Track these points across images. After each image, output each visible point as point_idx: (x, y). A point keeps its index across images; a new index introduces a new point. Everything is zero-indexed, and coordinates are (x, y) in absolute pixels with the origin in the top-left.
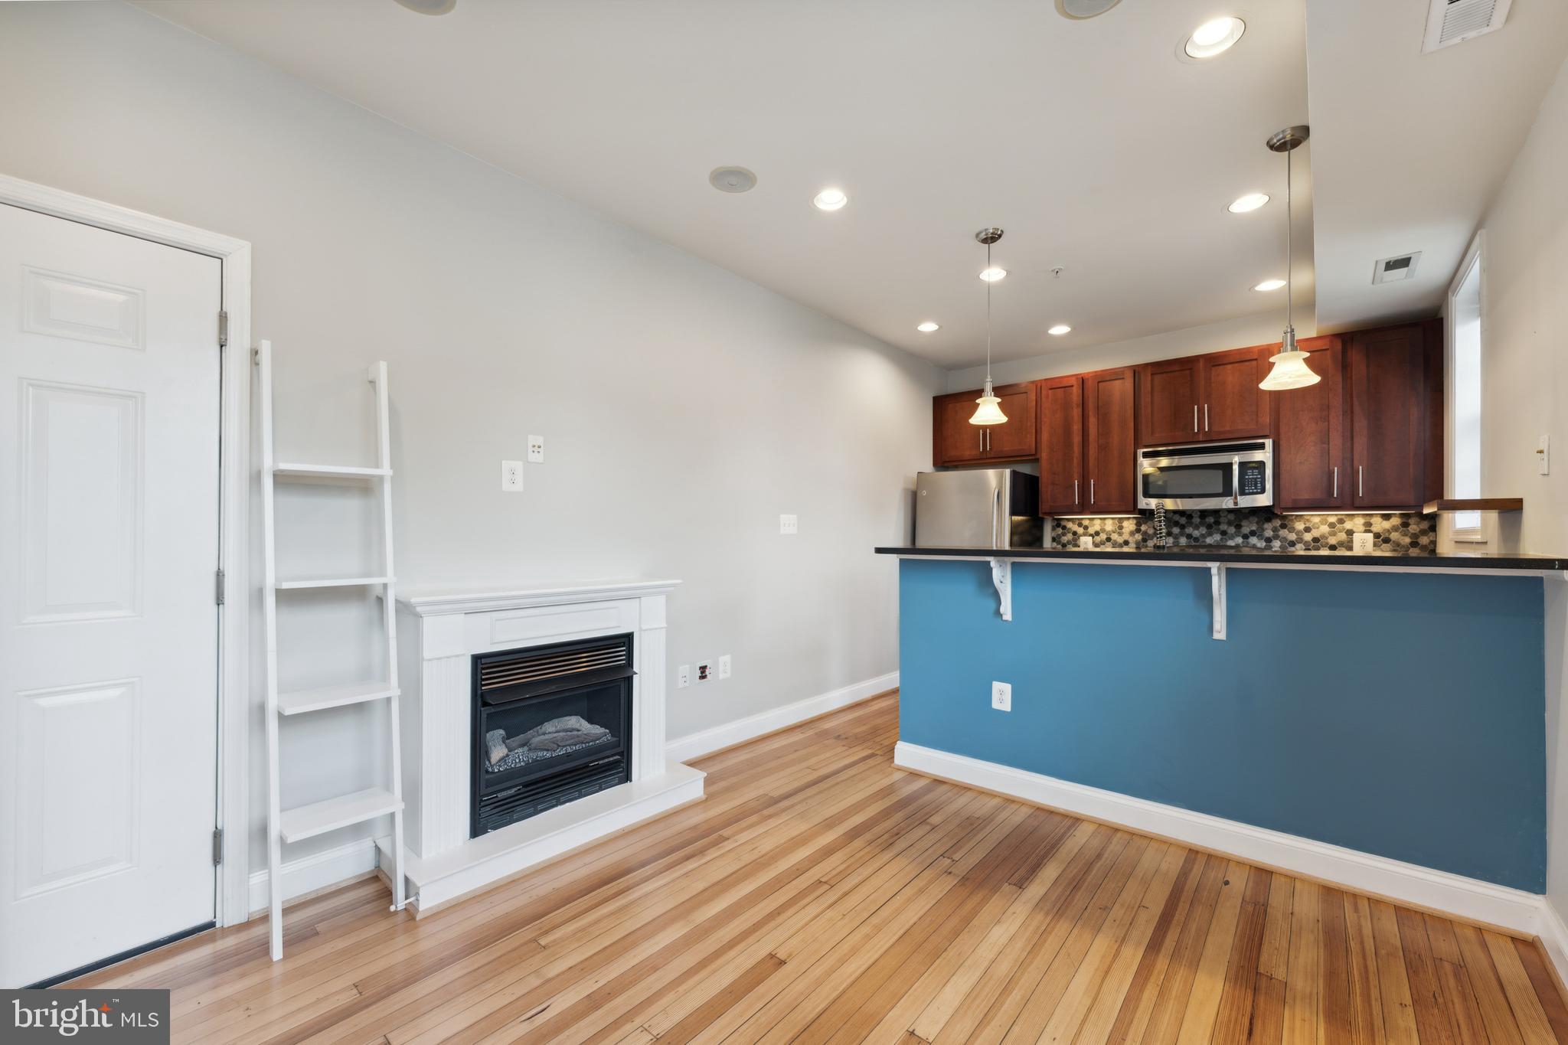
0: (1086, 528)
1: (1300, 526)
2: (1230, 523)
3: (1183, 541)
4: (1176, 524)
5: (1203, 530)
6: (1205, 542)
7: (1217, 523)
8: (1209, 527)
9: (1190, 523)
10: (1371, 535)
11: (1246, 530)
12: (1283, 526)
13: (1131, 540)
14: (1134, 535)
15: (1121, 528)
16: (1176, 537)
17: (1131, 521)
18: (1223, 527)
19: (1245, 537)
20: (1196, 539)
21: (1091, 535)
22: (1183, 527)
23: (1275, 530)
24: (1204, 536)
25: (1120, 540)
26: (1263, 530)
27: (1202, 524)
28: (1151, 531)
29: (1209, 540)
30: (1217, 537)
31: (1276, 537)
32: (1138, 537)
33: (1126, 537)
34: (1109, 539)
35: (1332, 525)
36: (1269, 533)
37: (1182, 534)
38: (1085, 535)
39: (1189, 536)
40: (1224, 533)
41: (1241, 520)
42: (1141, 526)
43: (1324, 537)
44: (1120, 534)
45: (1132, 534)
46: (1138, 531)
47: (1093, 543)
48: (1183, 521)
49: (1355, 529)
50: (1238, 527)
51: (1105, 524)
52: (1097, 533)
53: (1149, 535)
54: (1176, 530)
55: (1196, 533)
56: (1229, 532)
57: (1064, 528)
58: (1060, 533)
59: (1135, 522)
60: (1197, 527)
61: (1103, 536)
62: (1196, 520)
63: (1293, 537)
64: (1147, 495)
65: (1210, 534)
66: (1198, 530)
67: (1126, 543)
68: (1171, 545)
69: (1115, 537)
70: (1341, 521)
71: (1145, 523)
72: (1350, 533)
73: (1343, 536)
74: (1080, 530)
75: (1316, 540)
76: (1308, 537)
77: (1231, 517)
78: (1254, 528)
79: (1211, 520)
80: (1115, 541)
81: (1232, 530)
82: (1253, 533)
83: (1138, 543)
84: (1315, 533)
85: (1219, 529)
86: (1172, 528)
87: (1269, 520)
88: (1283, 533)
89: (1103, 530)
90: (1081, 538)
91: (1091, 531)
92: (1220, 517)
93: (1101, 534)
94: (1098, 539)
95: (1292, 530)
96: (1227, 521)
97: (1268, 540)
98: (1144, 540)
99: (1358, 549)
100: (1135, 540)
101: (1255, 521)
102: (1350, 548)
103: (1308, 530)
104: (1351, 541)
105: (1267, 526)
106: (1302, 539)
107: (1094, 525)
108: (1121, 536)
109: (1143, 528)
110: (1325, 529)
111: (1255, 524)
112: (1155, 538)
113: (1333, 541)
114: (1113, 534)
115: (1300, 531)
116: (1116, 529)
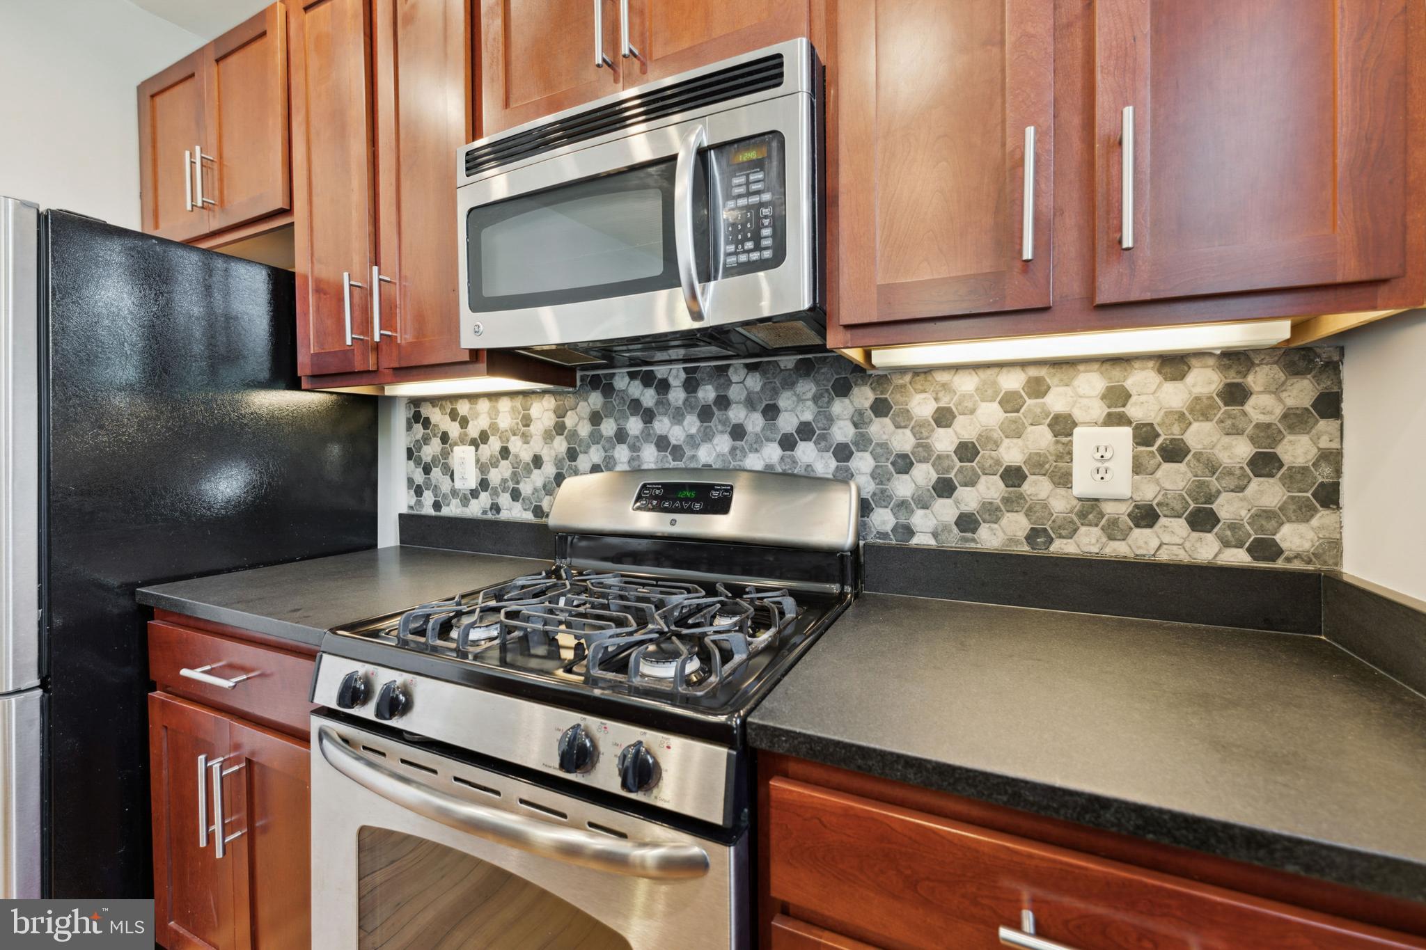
0: (464, 422)
1: (923, 406)
2: (750, 403)
3: (650, 456)
4: (636, 407)
5: (691, 424)
6: (696, 458)
7: (723, 402)
8: (705, 414)
9: (664, 405)
10: (1126, 432)
11: (787, 423)
12: (880, 408)
13: (547, 456)
14: (552, 439)
15: (527, 421)
16: (634, 448)
17: (544, 402)
18: (737, 414)
19: (788, 443)
20: (677, 452)
21: (473, 442)
22: (648, 416)
23: (859, 421)
25: (526, 454)
26: (830, 420)
27: (689, 406)
28: (584, 430)
29: (704, 454)
30: (723, 443)
31: (863, 442)
32: (560, 445)
33: (537, 445)
34: (505, 452)
36: (843, 431)
37: (647, 436)
38: (462, 440)
39: (662, 443)
40: (738, 432)
41: (775, 393)
42: (565, 415)
43: (988, 439)
44: (526, 438)
45: (548, 437)
46: (560, 428)
47: (477, 461)
48: (649, 397)
49: (1078, 415)
50: (771, 412)
51: (498, 412)
52: (484, 437)
53: (581, 441)
54: (634, 425)
55: (677, 434)
56: (749, 428)
57: (426, 423)
58: (419, 436)
59: (553, 404)
60: (678, 417)
61: (495, 444)
62: (678, 395)
63: (903, 442)
64: (480, 303)
65: (707, 437)
66: (680, 423)
67: (537, 461)
69: (515, 445)
70: (1038, 388)
71: (572, 407)
72: (1063, 426)
73: (1041, 438)
74: (454, 430)
75: (967, 451)
76: (944, 441)
78: (808, 416)
80: (516, 456)
81: (755, 422)
82: (805, 431)
83: (558, 463)
84: (964, 429)
85: (725, 422)
86: (625, 419)
87: (843, 389)
88: (880, 428)
89: (495, 428)
90: (456, 448)
91: (473, 431)
93: (491, 439)
94: (485, 452)
95: (903, 420)
96: (743, 397)
97: (843, 453)
98: (572, 455)
99: (1084, 484)
100: (553, 454)
101: (810, 395)
102: (1064, 479)
103: (943, 418)
104: (1067, 454)
105: (840, 407)
106: (927, 448)
107: (477, 416)
108: (528, 443)
109: (570, 420)
110: (991, 414)
111: (810, 403)
112: (593, 449)
113: (1012, 454)
114: (513, 438)
115: (922, 424)
116: (517, 424)
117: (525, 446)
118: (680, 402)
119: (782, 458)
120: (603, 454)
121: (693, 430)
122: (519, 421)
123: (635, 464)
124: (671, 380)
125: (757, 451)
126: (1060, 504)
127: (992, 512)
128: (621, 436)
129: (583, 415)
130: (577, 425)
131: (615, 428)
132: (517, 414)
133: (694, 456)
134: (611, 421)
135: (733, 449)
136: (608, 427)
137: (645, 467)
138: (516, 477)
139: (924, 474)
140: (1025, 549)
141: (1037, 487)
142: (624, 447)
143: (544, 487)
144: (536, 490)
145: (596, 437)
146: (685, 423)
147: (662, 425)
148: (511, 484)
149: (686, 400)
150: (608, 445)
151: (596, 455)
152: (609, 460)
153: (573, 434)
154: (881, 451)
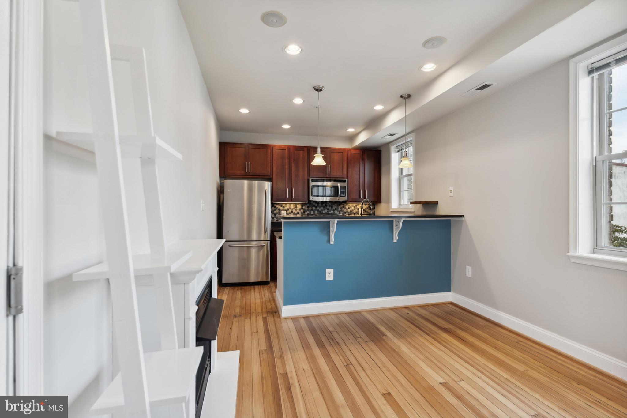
0: (284, 207)
1: (347, 207)
3: (316, 212)
4: (314, 206)
5: (322, 208)
6: (323, 212)
7: (326, 206)
8: (324, 207)
9: (318, 206)
10: (363, 210)
11: (334, 208)
12: (343, 207)
13: (300, 212)
15: (296, 207)
16: (314, 211)
17: (300, 205)
18: (328, 207)
19: (334, 211)
20: (320, 212)
21: (286, 210)
22: (316, 207)
23: (341, 208)
24: (322, 210)
25: (296, 212)
26: (338, 208)
27: (322, 206)
28: (306, 209)
29: (324, 212)
30: (326, 211)
31: (341, 210)
32: (302, 211)
33: (298, 211)
34: (292, 212)
35: (354, 207)
36: (340, 209)
37: (316, 210)
38: (283, 210)
39: (318, 210)
40: (328, 209)
41: (333, 205)
42: (303, 206)
43: (353, 210)
44: (296, 210)
45: (300, 210)
46: (302, 208)
47: (286, 213)
48: (316, 205)
49: (359, 208)
50: (332, 207)
51: (291, 206)
52: (288, 209)
53: (306, 210)
54: (314, 208)
55: (320, 209)
56: (329, 209)
57: (275, 207)
58: (273, 209)
59: (301, 205)
60: (320, 207)
61: (290, 211)
62: (320, 205)
63: (345, 210)
65: (324, 210)
67: (298, 213)
68: (313, 214)
69: (294, 211)
70: (356, 206)
71: (304, 206)
72: (358, 209)
73: (357, 210)
74: (282, 208)
75: (351, 211)
76: (349, 210)
77: (330, 204)
78: (336, 208)
79: (324, 205)
80: (294, 212)
81: (330, 208)
82: (336, 209)
83: (302, 213)
84: (351, 209)
85: (326, 208)
86: (313, 207)
87: (340, 205)
89: (290, 208)
91: (286, 208)
92: (327, 204)
93: (289, 210)
94: (288, 212)
95: (345, 208)
97: (340, 212)
98: (304, 212)
99: (360, 214)
102: (358, 214)
103: (349, 208)
104: (358, 212)
106: (348, 211)
107: (286, 206)
109: (304, 207)
110: (353, 208)
112: (308, 211)
113: (354, 212)
114: (294, 210)
115: (347, 209)
128: (312, 210)
136: (310, 208)
141: (356, 215)
145: (308, 210)
147: (318, 208)
150: (310, 211)
151: (308, 212)
152: (310, 213)
153: (304, 209)
154: (343, 211)
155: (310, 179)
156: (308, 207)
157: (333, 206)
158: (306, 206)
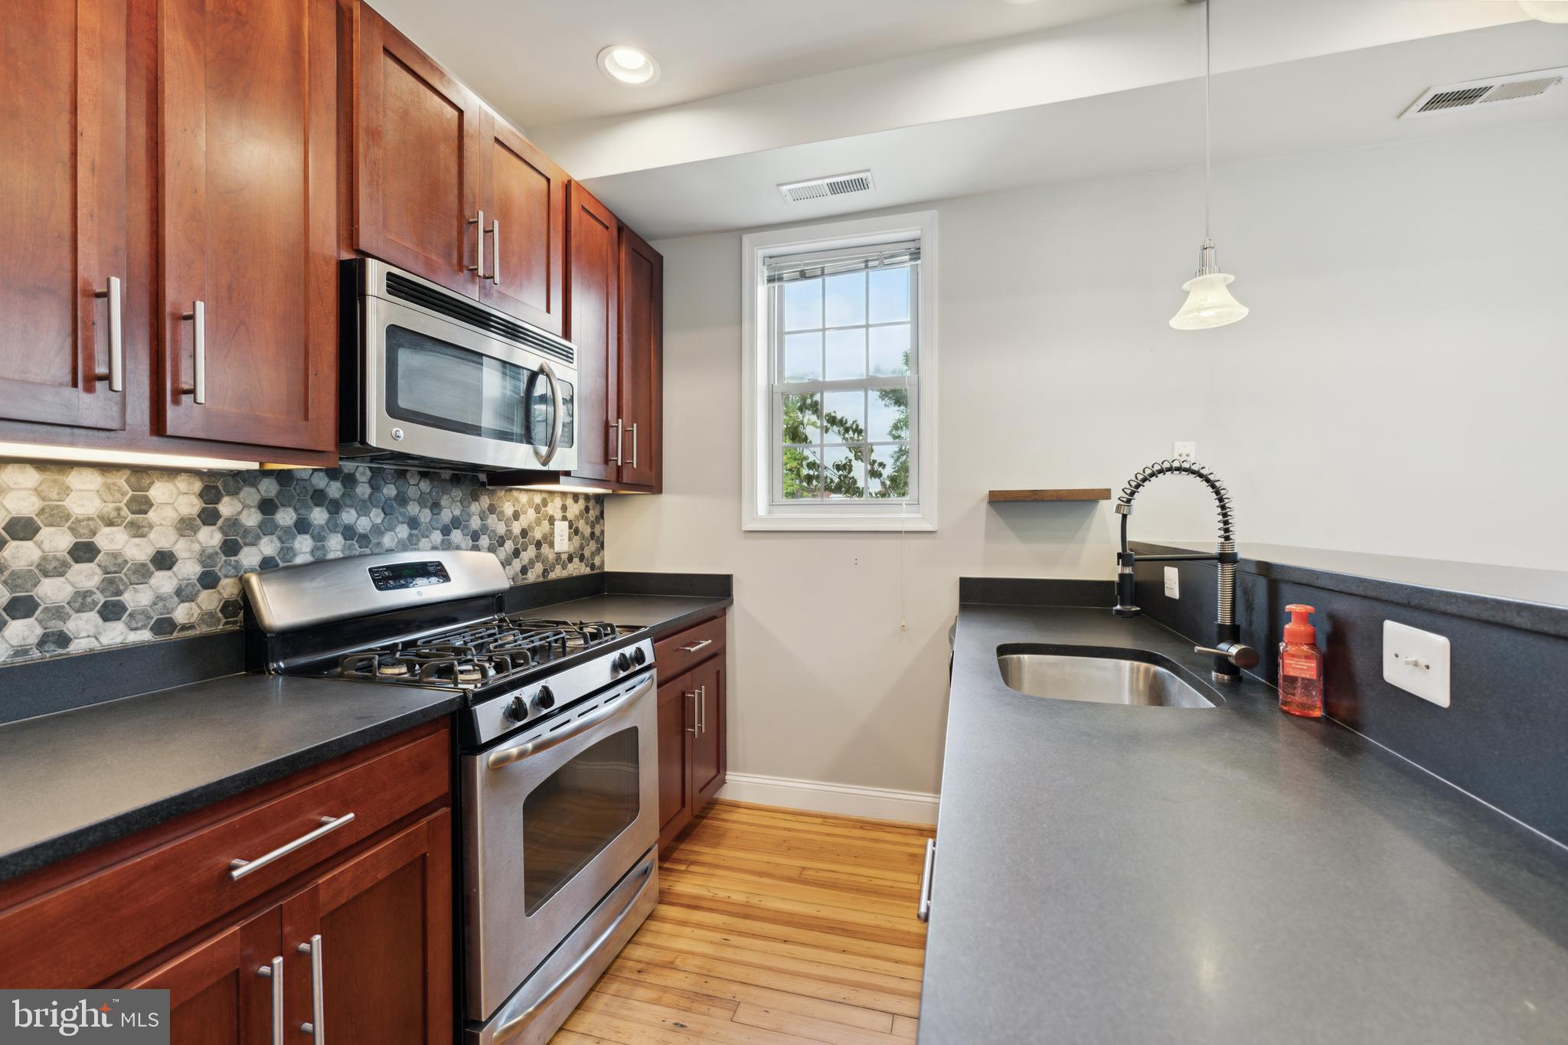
1: (508, 509)
2: (422, 502)
3: (335, 545)
4: (319, 497)
5: (377, 516)
6: (379, 544)
11: (446, 516)
12: (492, 509)
13: (182, 548)
14: (195, 530)
15: (142, 505)
16: (319, 538)
17: (182, 483)
18: (413, 509)
20: (364, 539)
22: (335, 507)
24: (378, 530)
25: (139, 551)
26: (470, 516)
28: (252, 519)
30: (403, 531)
32: (210, 537)
33: (163, 538)
35: (537, 510)
36: (475, 523)
37: (332, 526)
39: (349, 533)
40: (413, 523)
42: (217, 501)
43: (531, 527)
44: (138, 530)
45: (186, 527)
46: (209, 517)
49: (555, 516)
50: (436, 507)
53: (246, 531)
54: (319, 516)
55: (363, 524)
59: (198, 486)
60: (363, 509)
63: (501, 529)
66: (367, 514)
67: (164, 560)
70: (544, 503)
71: (234, 493)
72: (551, 521)
73: (546, 526)
75: (524, 533)
76: (516, 528)
78: (457, 512)
80: (115, 556)
81: (425, 516)
82: (456, 523)
83: (206, 558)
84: (523, 522)
86: (310, 509)
88: (492, 520)
95: (500, 516)
97: (474, 536)
98: (231, 548)
99: (558, 548)
100: (197, 547)
101: (459, 498)
102: (552, 545)
103: (516, 516)
104: (552, 534)
105: (475, 508)
106: (510, 532)
108: (143, 536)
110: (531, 515)
111: (459, 503)
113: (538, 534)
114: (107, 530)
116: (118, 509)
117: (137, 540)
118: (367, 496)
119: (443, 541)
120: (279, 545)
121: (379, 521)
122: (122, 505)
123: (319, 554)
124: (358, 475)
125: (427, 537)
126: (551, 557)
127: (532, 563)
128: (302, 526)
129: (249, 502)
130: (240, 513)
131: (295, 517)
132: (118, 496)
133: (379, 543)
134: (291, 510)
135: (411, 535)
136: (286, 517)
137: (331, 556)
138: (111, 585)
139: (509, 546)
140: (541, 579)
141: (545, 549)
142: (307, 537)
143: (179, 592)
144: (159, 598)
145: (267, 527)
146: (372, 515)
147: (348, 516)
148: (101, 599)
149: (371, 495)
150: (286, 536)
151: (268, 547)
152: (287, 551)
153: (233, 523)
154: (492, 534)
155: (375, 274)
156: (267, 507)
157: (445, 501)
158: (250, 495)
